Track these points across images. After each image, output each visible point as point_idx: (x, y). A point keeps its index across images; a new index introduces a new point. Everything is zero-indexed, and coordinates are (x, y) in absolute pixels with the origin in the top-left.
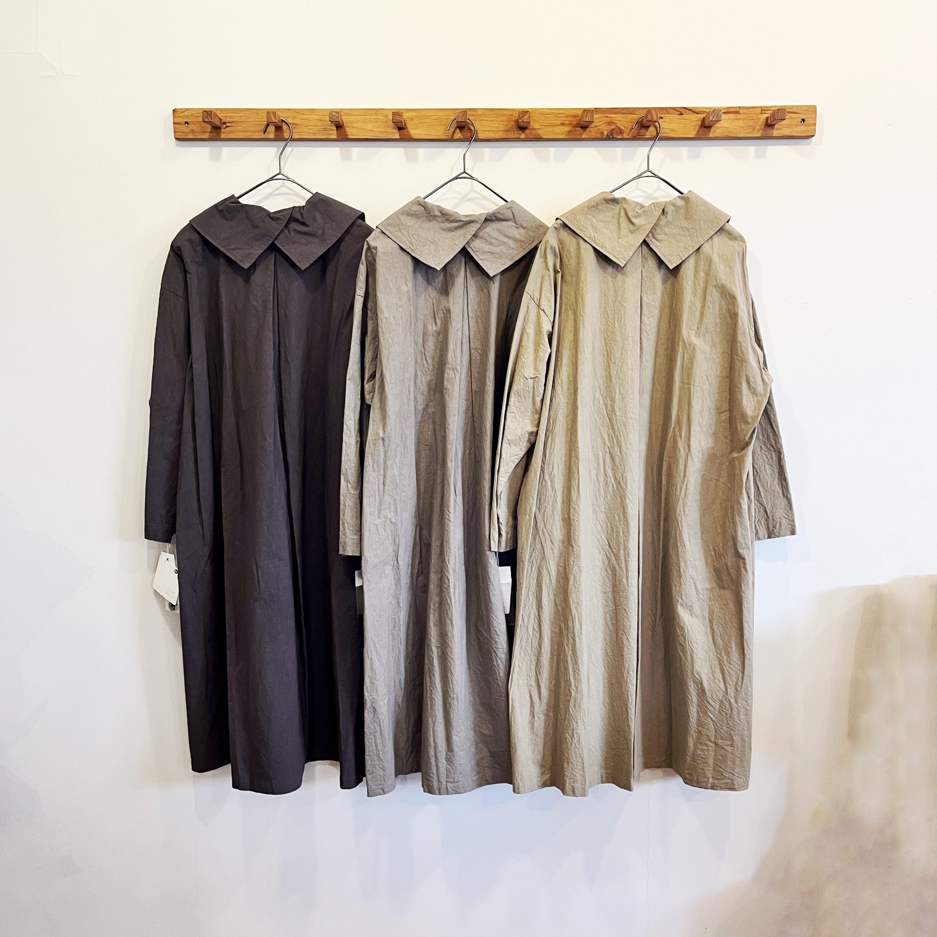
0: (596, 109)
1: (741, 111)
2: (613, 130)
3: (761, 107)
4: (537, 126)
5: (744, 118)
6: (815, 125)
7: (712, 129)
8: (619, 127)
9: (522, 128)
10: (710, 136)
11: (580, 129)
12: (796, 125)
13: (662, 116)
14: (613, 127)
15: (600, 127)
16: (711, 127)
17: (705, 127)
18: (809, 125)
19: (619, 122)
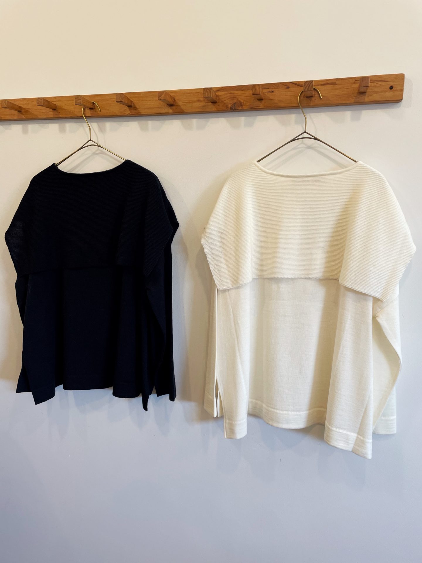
0: (223, 87)
1: (337, 82)
2: (235, 104)
3: (355, 78)
4: (180, 103)
5: (340, 88)
6: (402, 90)
7: (313, 98)
8: (240, 101)
9: (171, 105)
10: (311, 104)
11: (210, 104)
12: (386, 91)
13: (273, 90)
14: (235, 101)
15: (225, 102)
16: (312, 97)
17: (307, 97)
18: (397, 90)
19: (240, 97)
